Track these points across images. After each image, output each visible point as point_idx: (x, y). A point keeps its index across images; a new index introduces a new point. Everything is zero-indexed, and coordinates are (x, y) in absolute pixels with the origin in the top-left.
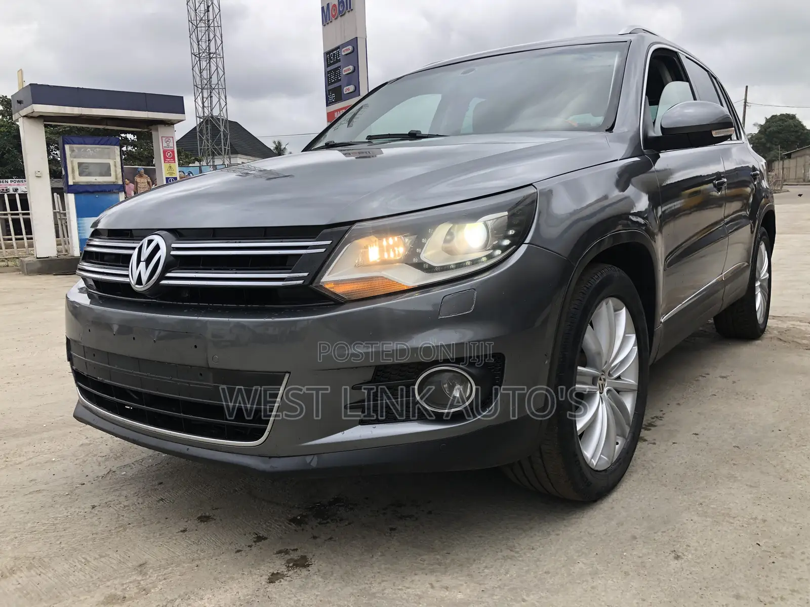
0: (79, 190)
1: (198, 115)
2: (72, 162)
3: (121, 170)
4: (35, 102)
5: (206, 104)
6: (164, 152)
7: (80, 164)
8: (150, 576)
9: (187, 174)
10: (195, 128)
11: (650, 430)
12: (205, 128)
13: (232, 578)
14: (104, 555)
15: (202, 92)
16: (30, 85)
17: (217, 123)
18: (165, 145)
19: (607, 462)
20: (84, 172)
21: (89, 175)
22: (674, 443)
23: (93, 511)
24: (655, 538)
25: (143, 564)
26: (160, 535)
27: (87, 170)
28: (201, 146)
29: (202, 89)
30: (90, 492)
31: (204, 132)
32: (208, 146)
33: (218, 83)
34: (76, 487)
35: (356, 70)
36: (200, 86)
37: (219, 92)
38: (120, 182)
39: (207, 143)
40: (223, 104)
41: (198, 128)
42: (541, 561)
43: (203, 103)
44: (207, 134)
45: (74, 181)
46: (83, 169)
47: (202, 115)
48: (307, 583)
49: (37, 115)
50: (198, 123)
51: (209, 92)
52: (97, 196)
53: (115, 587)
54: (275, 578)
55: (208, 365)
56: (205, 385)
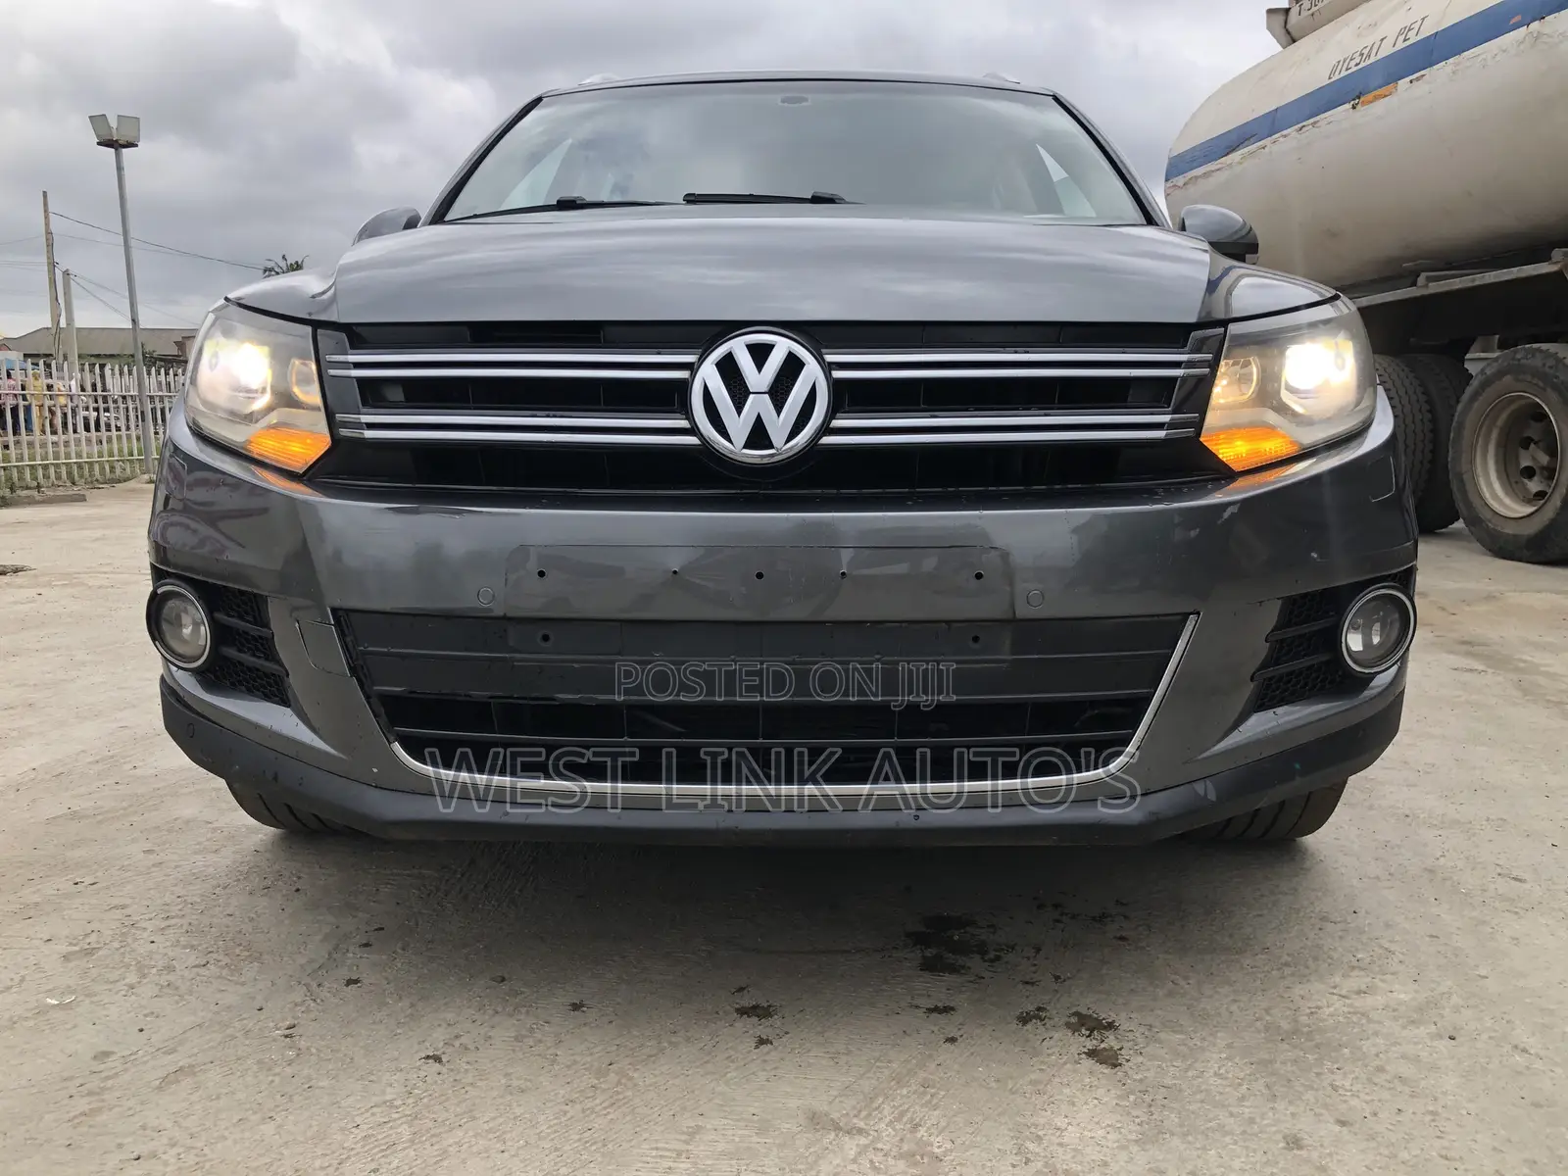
53: (851, 1171)
54: (1108, 1059)
55: (1014, 613)
56: (986, 662)
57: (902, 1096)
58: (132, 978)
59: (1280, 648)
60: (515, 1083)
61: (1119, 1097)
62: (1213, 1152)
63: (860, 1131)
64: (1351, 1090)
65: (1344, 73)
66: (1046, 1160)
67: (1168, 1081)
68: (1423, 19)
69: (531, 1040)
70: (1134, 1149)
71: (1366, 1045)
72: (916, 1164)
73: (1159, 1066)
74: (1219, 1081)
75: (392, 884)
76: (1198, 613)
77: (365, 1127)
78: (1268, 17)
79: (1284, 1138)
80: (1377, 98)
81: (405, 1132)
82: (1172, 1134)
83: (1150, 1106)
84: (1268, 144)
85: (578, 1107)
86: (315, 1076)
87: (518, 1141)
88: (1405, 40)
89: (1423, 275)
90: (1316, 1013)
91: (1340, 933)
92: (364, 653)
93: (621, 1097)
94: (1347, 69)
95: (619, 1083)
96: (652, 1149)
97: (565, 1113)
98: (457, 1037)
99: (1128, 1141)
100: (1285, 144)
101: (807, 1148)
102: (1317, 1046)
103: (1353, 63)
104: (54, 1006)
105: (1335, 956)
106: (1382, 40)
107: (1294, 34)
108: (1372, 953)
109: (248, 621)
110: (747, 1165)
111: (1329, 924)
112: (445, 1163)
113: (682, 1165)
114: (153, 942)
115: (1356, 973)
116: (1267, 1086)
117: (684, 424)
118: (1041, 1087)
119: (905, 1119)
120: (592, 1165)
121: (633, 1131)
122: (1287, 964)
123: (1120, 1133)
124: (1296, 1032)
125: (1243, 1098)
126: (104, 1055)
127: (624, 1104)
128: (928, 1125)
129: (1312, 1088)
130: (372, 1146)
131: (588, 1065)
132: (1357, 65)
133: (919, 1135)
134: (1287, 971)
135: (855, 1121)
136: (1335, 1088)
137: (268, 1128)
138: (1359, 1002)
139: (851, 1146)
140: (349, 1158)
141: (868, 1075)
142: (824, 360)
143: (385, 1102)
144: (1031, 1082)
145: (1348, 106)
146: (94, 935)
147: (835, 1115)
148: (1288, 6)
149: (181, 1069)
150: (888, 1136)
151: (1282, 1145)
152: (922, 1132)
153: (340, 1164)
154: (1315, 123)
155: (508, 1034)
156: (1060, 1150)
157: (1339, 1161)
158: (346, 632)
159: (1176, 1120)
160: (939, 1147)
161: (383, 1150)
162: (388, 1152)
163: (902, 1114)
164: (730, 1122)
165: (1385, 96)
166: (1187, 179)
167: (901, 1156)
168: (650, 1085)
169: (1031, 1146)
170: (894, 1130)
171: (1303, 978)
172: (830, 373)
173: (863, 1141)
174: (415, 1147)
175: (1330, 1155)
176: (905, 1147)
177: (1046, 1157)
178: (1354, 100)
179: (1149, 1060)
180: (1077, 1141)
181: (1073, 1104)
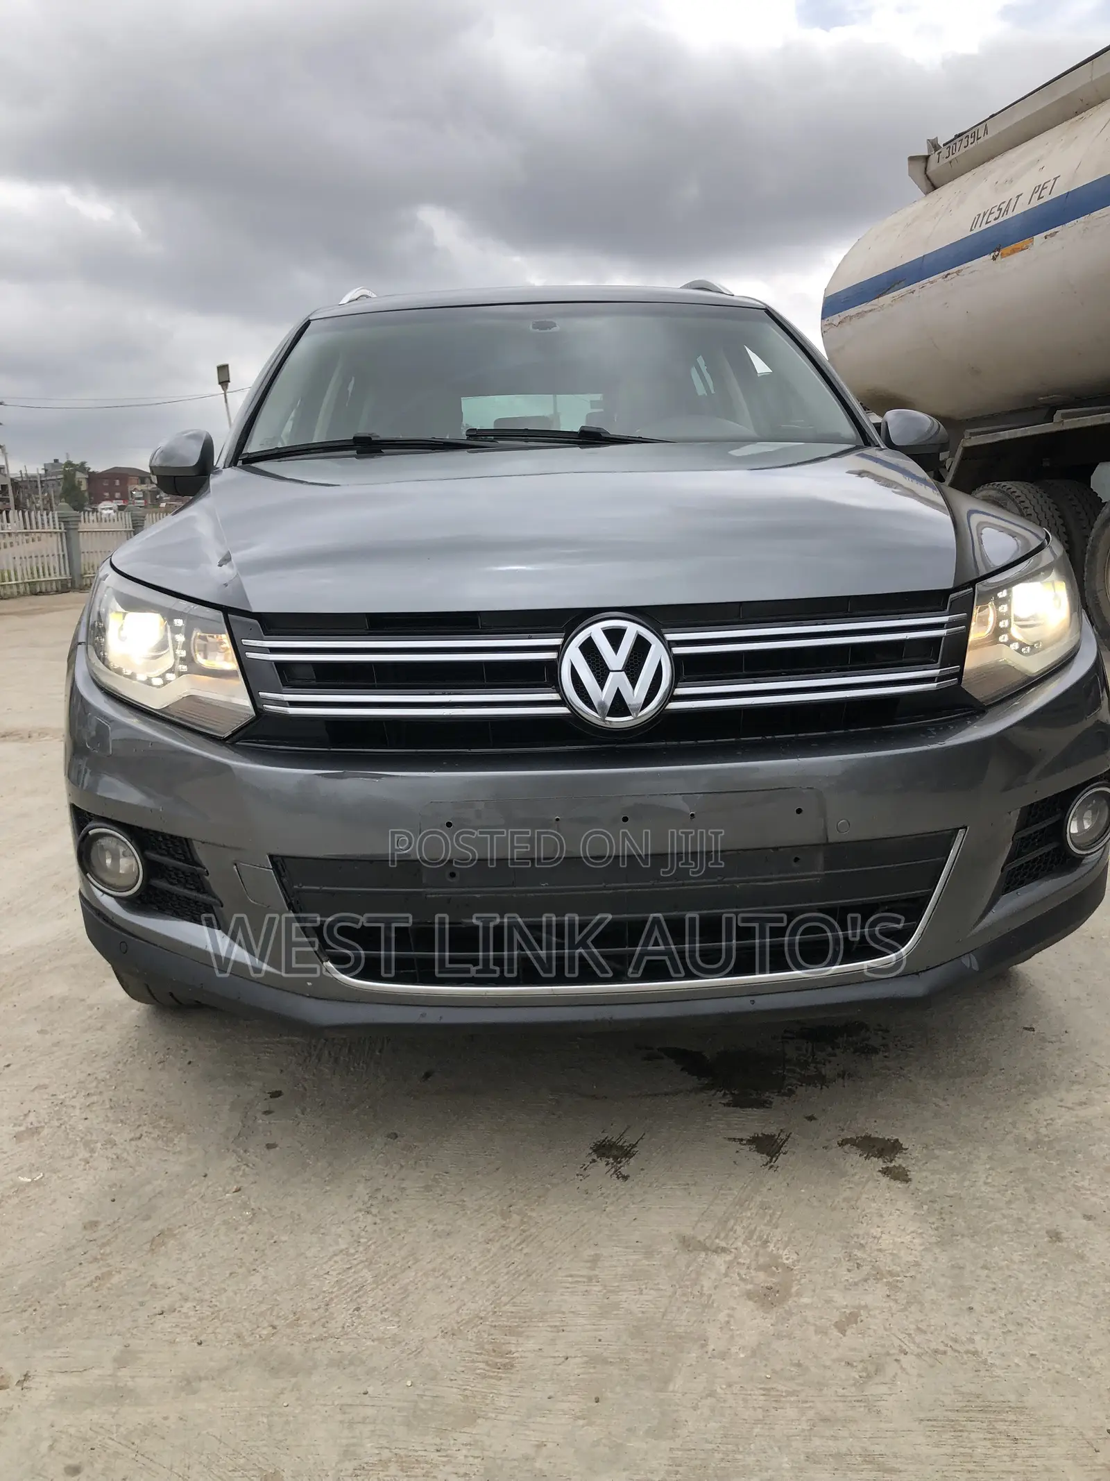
53: (726, 1283)
54: (900, 1175)
55: (827, 839)
56: (803, 877)
57: (749, 1218)
58: (84, 1154)
59: (1021, 846)
60: (440, 1228)
61: (916, 1208)
62: (996, 1249)
63: (724, 1250)
64: (1090, 1190)
65: (984, 226)
66: (872, 1264)
67: (951, 1192)
68: (1055, 179)
69: (438, 1189)
70: (937, 1250)
71: (1094, 1149)
72: (773, 1274)
73: (940, 1179)
74: (989, 1189)
75: (270, 1053)
76: (966, 828)
77: (334, 1273)
78: (909, 164)
79: (1047, 1232)
80: (1014, 251)
81: (368, 1275)
82: (963, 1236)
83: (941, 1213)
84: (917, 289)
85: (498, 1245)
86: (275, 1232)
87: (461, 1277)
88: (1039, 198)
89: (1059, 412)
90: (1051, 1124)
91: (1057, 1052)
92: (298, 891)
93: (528, 1233)
94: (987, 223)
95: (522, 1222)
96: (567, 1276)
97: (489, 1251)
98: (378, 1190)
99: (930, 1244)
100: (932, 289)
101: (688, 1266)
102: (1058, 1153)
103: (992, 218)
104: (28, 1184)
105: (1057, 1072)
106: (1018, 196)
107: (935, 183)
108: (1085, 1068)
109: (180, 860)
110: (646, 1284)
111: (1047, 1044)
112: (410, 1299)
113: (595, 1288)
114: (86, 1119)
115: (1076, 1087)
116: (1026, 1190)
117: (556, 697)
118: (853, 1203)
119: (755, 1237)
120: (524, 1293)
121: (547, 1263)
122: (1020, 1083)
123: (923, 1238)
124: (1038, 1142)
125: (1009, 1202)
126: (93, 1225)
127: (532, 1240)
128: (775, 1239)
129: (1059, 1189)
130: (346, 1289)
131: (492, 1209)
132: (996, 219)
133: (770, 1250)
134: (1023, 1088)
135: (717, 1241)
136: (1078, 1189)
137: (256, 1280)
138: (1083, 1113)
139: (720, 1261)
140: (332, 1299)
141: (716, 1202)
142: (664, 638)
143: (341, 1251)
144: (845, 1200)
145: (988, 257)
146: (32, 1114)
147: (701, 1238)
148: (927, 154)
149: (161, 1233)
150: (745, 1252)
151: (1047, 1239)
152: (771, 1247)
153: (327, 1305)
154: (959, 271)
155: (417, 1185)
156: (881, 1255)
157: (1091, 1249)
158: (283, 874)
159: (963, 1224)
160: (787, 1259)
161: (356, 1292)
162: (361, 1293)
163: (752, 1233)
164: (621, 1249)
165: (1022, 250)
166: (841, 318)
167: (759, 1268)
168: (549, 1222)
169: (859, 1254)
170: (749, 1246)
171: (1036, 1095)
172: (671, 650)
173: (729, 1258)
174: (380, 1287)
175: (1084, 1244)
176: (761, 1260)
177: (871, 1261)
178: (994, 251)
179: (932, 1174)
180: (891, 1246)
181: (881, 1216)
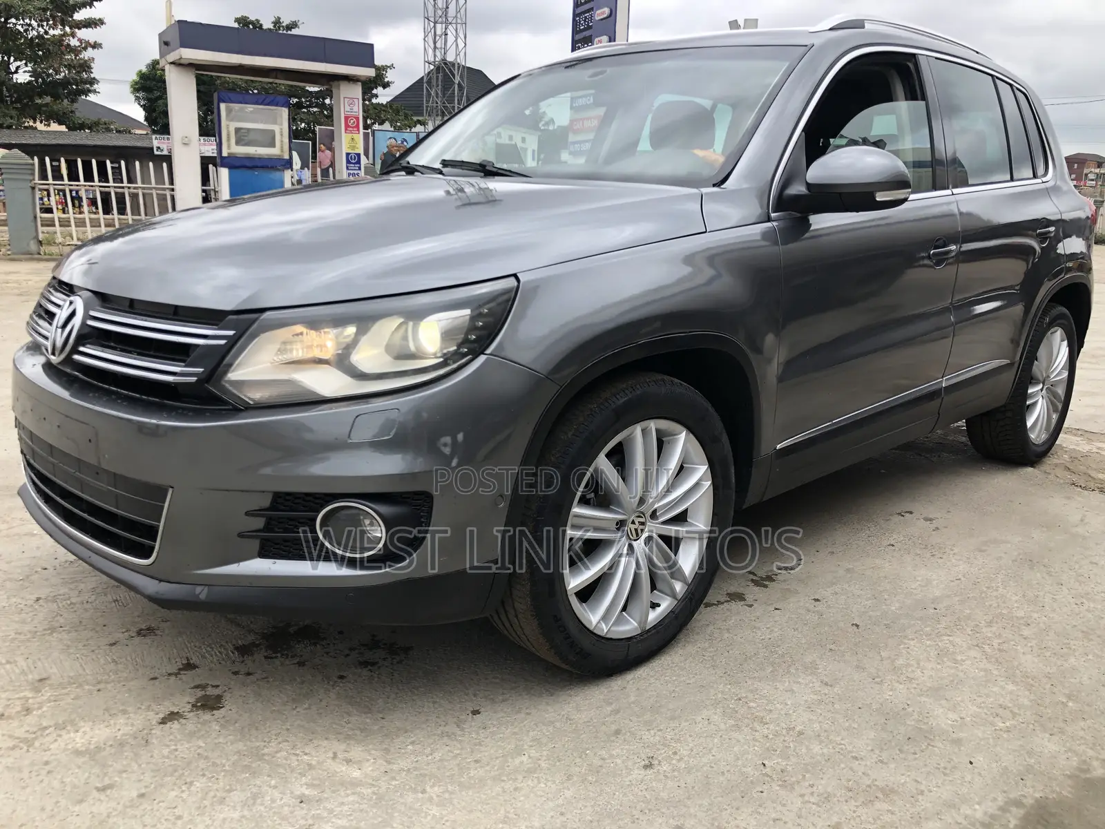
0: (234, 164)
1: (426, 60)
2: (228, 126)
3: (288, 140)
4: (184, 45)
5: (438, 45)
6: (346, 118)
7: (237, 130)
8: (42, 695)
9: (400, 142)
10: (422, 78)
11: (766, 586)
12: (435, 77)
13: (124, 712)
14: (12, 660)
15: (435, 27)
16: (178, 21)
17: (451, 72)
18: (348, 108)
19: (636, 628)
20: (243, 140)
21: (248, 144)
22: (776, 609)
23: (34, 605)
24: (644, 737)
25: (45, 679)
26: (84, 646)
27: (246, 138)
28: (428, 101)
29: (435, 23)
30: (47, 580)
31: (434, 82)
32: (437, 103)
33: (456, 17)
34: (36, 572)
35: (613, 14)
36: (432, 19)
37: (457, 29)
38: (287, 157)
39: (435, 97)
40: (461, 45)
41: (425, 78)
42: (482, 746)
43: (435, 43)
44: (438, 86)
45: (229, 151)
46: (242, 137)
47: (432, 60)
48: (199, 730)
49: (187, 62)
50: (426, 72)
51: (444, 27)
52: (256, 173)
54: (170, 719)
55: (100, 464)
59: (271, 523)
64: (189, 788)
67: (154, 740)
73: (172, 733)
82: (91, 757)
83: (121, 744)
116: (172, 765)
125: (150, 763)
136: (187, 784)
142: (88, 313)
159: (109, 754)
172: (85, 321)
179: (178, 729)
